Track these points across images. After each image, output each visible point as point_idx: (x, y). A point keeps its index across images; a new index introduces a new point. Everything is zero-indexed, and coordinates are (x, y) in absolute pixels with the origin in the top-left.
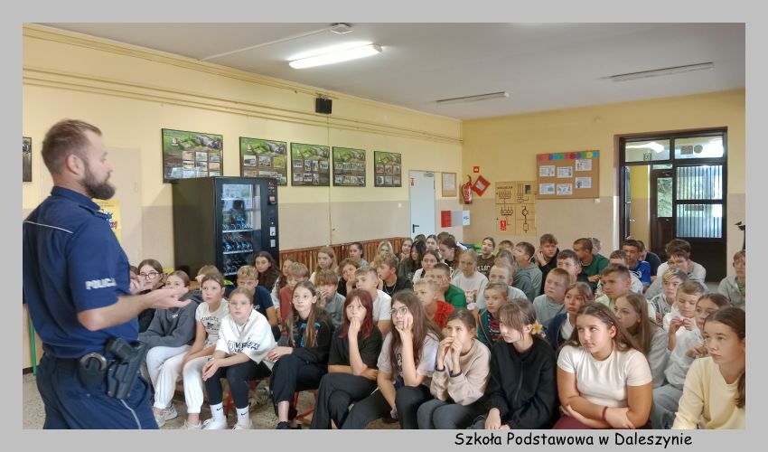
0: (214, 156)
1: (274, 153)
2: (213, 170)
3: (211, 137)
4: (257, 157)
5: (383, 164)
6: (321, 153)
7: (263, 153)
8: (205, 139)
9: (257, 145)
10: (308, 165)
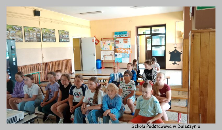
1: (17, 30)
4: (9, 32)
5: (62, 34)
6: (37, 30)
9: (9, 27)
10: (31, 34)
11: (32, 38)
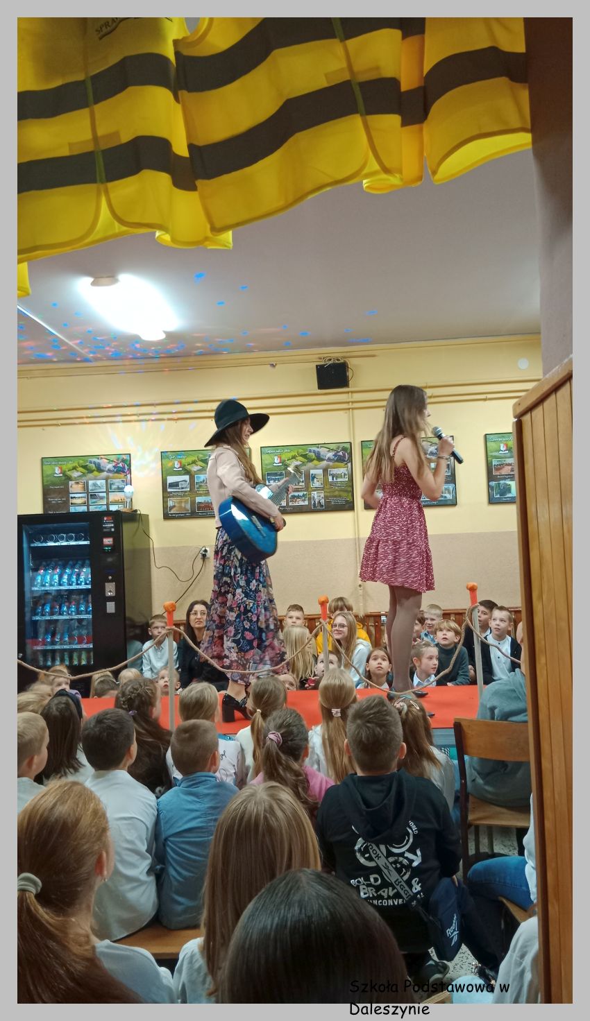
0: (118, 483)
3: (112, 458)
4: (192, 478)
8: (103, 462)
11: (301, 494)
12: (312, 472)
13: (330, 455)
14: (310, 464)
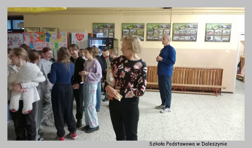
0: (111, 30)
1: (138, 28)
2: (111, 35)
3: (110, 24)
4: (129, 30)
5: (213, 29)
7: (132, 29)
8: (108, 25)
9: (129, 26)
10: (156, 32)
11: (156, 36)
12: (160, 31)
13: (165, 26)
14: (160, 29)
